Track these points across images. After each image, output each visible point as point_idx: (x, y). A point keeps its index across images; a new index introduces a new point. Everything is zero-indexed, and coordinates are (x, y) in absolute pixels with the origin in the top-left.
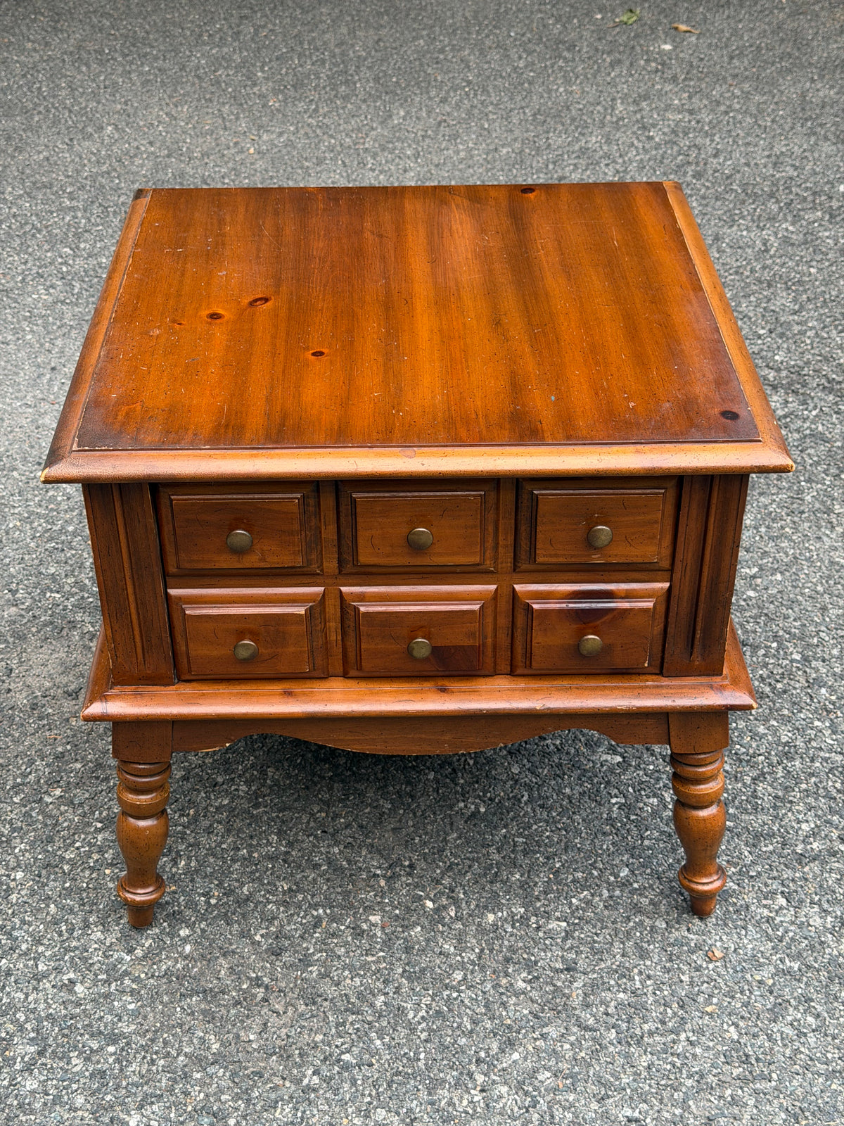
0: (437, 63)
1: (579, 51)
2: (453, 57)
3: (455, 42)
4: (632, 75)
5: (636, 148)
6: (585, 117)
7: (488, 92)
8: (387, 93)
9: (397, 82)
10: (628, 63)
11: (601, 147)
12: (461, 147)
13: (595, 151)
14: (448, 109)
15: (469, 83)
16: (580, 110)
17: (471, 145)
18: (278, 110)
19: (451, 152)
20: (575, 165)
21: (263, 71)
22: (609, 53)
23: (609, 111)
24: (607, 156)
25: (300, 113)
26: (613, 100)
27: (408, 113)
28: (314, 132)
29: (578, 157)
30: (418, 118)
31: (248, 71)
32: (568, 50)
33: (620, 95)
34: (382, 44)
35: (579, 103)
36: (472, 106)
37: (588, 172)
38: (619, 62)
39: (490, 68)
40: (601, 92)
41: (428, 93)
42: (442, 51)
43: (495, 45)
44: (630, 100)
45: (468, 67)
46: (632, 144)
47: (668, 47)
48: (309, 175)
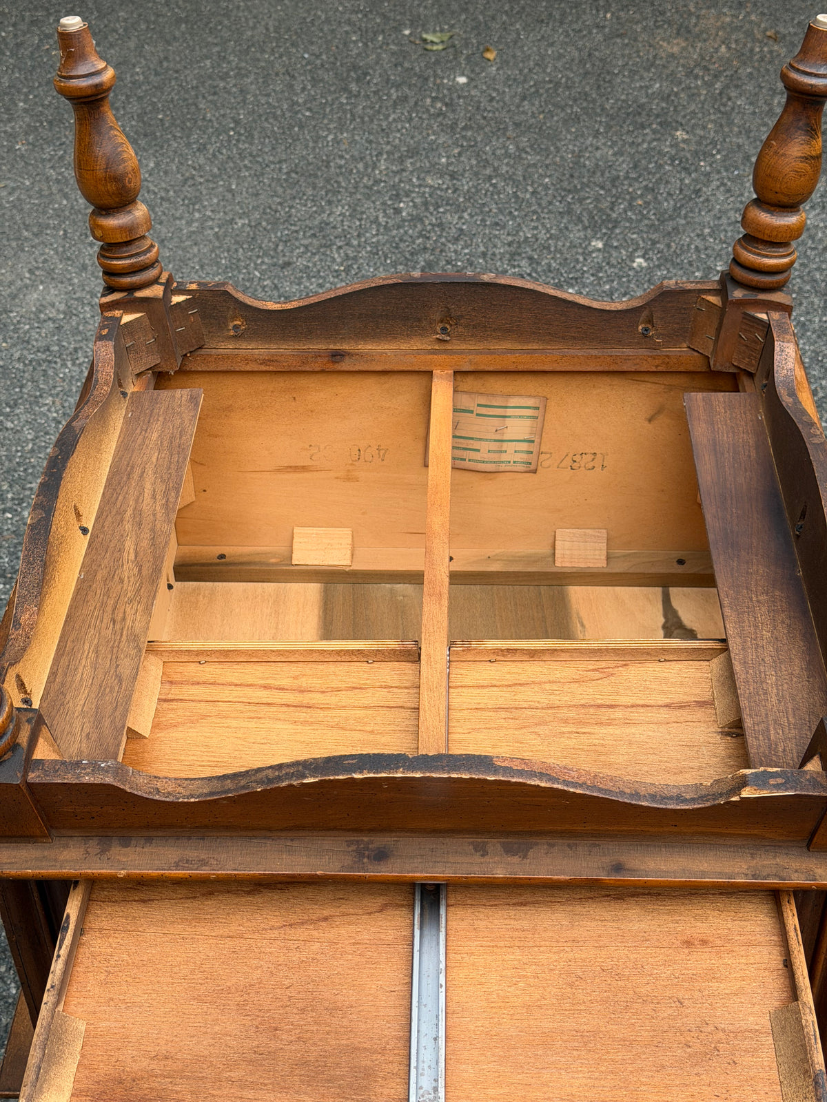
0: (215, 94)
1: (368, 83)
2: (235, 85)
3: (243, 64)
4: (410, 120)
5: (379, 224)
6: (341, 179)
7: (253, 138)
8: (146, 135)
9: (161, 120)
10: (412, 102)
11: (342, 221)
12: (197, 215)
13: (334, 227)
14: (202, 161)
15: (237, 122)
16: (340, 167)
17: (209, 213)
18: (22, 157)
19: (184, 222)
20: (306, 247)
21: (25, 101)
22: (398, 86)
23: (370, 170)
24: (344, 234)
25: (43, 160)
26: (380, 154)
27: (157, 164)
28: (50, 188)
29: (314, 235)
30: (166, 173)
31: (11, 99)
32: (358, 80)
33: (389, 147)
34: (165, 64)
35: (341, 157)
36: (229, 157)
37: (317, 258)
38: (405, 99)
39: (268, 103)
40: (370, 142)
41: (188, 137)
42: (225, 76)
43: (283, 70)
44: (397, 155)
45: (244, 101)
46: (376, 221)
47: (462, 80)
48: (23, 250)
